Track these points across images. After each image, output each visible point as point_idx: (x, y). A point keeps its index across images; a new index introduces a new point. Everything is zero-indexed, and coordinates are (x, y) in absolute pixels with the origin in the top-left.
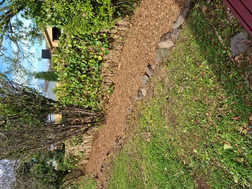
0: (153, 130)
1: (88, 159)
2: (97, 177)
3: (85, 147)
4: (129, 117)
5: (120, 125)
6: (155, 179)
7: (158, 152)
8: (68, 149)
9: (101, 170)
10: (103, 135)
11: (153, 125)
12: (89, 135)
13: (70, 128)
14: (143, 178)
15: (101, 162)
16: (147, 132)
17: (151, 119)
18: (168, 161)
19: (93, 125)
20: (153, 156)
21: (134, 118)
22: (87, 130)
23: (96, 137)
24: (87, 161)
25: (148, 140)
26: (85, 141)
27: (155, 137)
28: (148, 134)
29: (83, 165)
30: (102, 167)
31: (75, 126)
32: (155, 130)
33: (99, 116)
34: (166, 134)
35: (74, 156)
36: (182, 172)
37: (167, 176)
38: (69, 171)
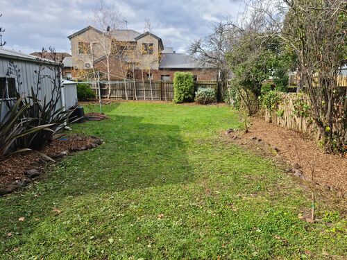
0: (318, 229)
1: (271, 122)
2: (247, 132)
3: (289, 119)
4: (339, 194)
5: (325, 176)
6: (245, 210)
7: (283, 227)
8: (291, 97)
9: (256, 138)
10: (305, 146)
11: (327, 231)
12: (308, 127)
13: (327, 100)
14: (246, 194)
15: (266, 139)
16: (315, 217)
17: (337, 230)
18: (270, 238)
19: (326, 134)
20: (276, 216)
21: (338, 202)
22: (320, 124)
23: (304, 136)
24: (267, 119)
25: (300, 216)
26: (298, 120)
27: (306, 228)
28: (310, 217)
29: (263, 114)
30: (260, 140)
31: (329, 109)
32: (318, 232)
33: (341, 144)
34: (312, 248)
35: (278, 104)
36: (255, 254)
37: (249, 229)
38: (259, 97)
